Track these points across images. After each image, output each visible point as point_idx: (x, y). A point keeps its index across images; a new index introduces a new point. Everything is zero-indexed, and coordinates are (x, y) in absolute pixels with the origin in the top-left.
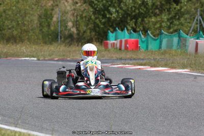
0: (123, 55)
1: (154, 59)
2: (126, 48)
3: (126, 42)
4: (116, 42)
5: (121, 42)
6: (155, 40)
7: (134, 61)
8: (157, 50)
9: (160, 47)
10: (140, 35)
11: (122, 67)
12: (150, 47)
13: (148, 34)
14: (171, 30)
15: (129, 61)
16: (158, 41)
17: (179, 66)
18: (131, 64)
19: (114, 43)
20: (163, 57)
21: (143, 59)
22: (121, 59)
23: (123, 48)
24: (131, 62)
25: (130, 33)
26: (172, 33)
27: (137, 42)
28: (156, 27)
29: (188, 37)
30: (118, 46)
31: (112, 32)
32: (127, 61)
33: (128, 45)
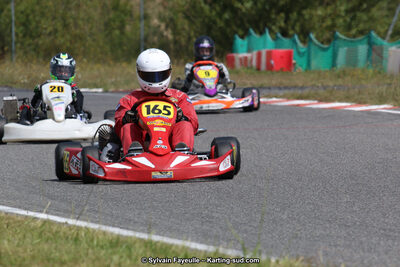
0: (265, 81)
1: (325, 88)
2: (269, 67)
3: (269, 54)
4: (249, 55)
5: (259, 55)
6: (324, 50)
7: (286, 92)
8: (328, 69)
9: (334, 64)
10: (294, 42)
11: (264, 103)
12: (314, 63)
13: (311, 40)
14: (354, 31)
15: (277, 91)
16: (329, 53)
17: (371, 99)
18: (281, 97)
19: (246, 58)
20: (340, 81)
21: (302, 88)
23: (263, 66)
24: (281, 93)
25: (275, 39)
26: (354, 37)
27: (289, 55)
28: (325, 25)
29: (385, 43)
30: (254, 63)
31: (242, 37)
32: (273, 92)
33: (272, 62)
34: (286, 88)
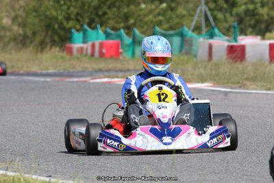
0: (102, 65)
2: (101, 55)
3: (101, 45)
4: (85, 46)
5: (93, 45)
10: (121, 34)
11: (109, 83)
17: (194, 79)
19: (82, 48)
22: (100, 70)
23: (97, 54)
27: (117, 46)
30: (89, 51)
31: (78, 31)
33: (104, 51)
34: (121, 71)
